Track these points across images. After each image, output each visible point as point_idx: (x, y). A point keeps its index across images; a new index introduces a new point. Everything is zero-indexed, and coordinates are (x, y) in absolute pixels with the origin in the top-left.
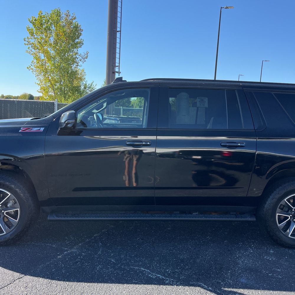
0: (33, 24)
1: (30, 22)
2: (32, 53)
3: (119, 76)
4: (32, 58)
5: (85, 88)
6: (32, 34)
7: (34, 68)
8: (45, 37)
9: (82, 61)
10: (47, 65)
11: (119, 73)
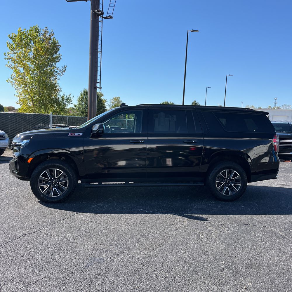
0: (13, 40)
1: (10, 38)
2: (12, 66)
3: (100, 90)
4: (12, 71)
5: (63, 100)
6: (12, 49)
7: (13, 81)
8: (24, 52)
9: (60, 74)
10: (26, 78)
11: (100, 88)
